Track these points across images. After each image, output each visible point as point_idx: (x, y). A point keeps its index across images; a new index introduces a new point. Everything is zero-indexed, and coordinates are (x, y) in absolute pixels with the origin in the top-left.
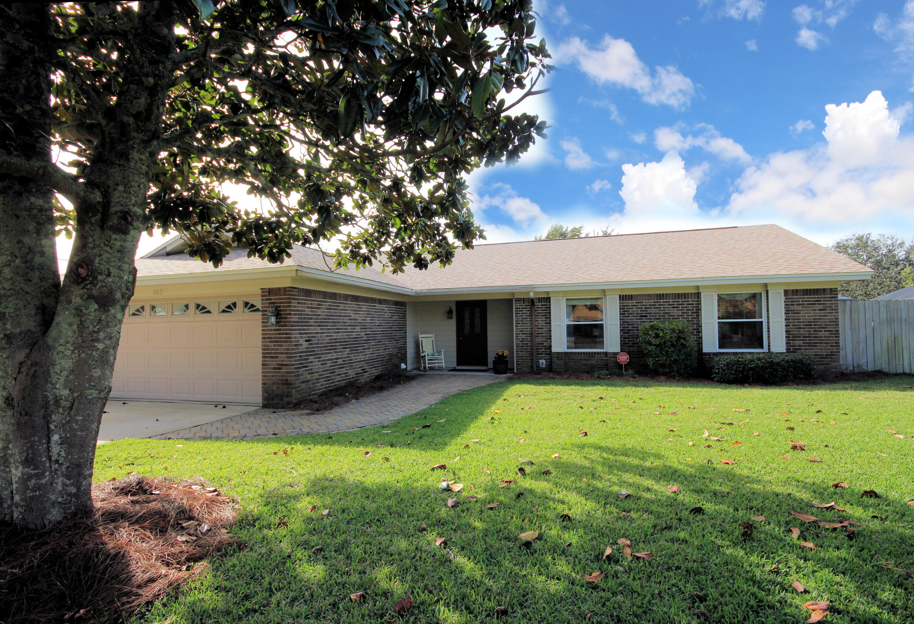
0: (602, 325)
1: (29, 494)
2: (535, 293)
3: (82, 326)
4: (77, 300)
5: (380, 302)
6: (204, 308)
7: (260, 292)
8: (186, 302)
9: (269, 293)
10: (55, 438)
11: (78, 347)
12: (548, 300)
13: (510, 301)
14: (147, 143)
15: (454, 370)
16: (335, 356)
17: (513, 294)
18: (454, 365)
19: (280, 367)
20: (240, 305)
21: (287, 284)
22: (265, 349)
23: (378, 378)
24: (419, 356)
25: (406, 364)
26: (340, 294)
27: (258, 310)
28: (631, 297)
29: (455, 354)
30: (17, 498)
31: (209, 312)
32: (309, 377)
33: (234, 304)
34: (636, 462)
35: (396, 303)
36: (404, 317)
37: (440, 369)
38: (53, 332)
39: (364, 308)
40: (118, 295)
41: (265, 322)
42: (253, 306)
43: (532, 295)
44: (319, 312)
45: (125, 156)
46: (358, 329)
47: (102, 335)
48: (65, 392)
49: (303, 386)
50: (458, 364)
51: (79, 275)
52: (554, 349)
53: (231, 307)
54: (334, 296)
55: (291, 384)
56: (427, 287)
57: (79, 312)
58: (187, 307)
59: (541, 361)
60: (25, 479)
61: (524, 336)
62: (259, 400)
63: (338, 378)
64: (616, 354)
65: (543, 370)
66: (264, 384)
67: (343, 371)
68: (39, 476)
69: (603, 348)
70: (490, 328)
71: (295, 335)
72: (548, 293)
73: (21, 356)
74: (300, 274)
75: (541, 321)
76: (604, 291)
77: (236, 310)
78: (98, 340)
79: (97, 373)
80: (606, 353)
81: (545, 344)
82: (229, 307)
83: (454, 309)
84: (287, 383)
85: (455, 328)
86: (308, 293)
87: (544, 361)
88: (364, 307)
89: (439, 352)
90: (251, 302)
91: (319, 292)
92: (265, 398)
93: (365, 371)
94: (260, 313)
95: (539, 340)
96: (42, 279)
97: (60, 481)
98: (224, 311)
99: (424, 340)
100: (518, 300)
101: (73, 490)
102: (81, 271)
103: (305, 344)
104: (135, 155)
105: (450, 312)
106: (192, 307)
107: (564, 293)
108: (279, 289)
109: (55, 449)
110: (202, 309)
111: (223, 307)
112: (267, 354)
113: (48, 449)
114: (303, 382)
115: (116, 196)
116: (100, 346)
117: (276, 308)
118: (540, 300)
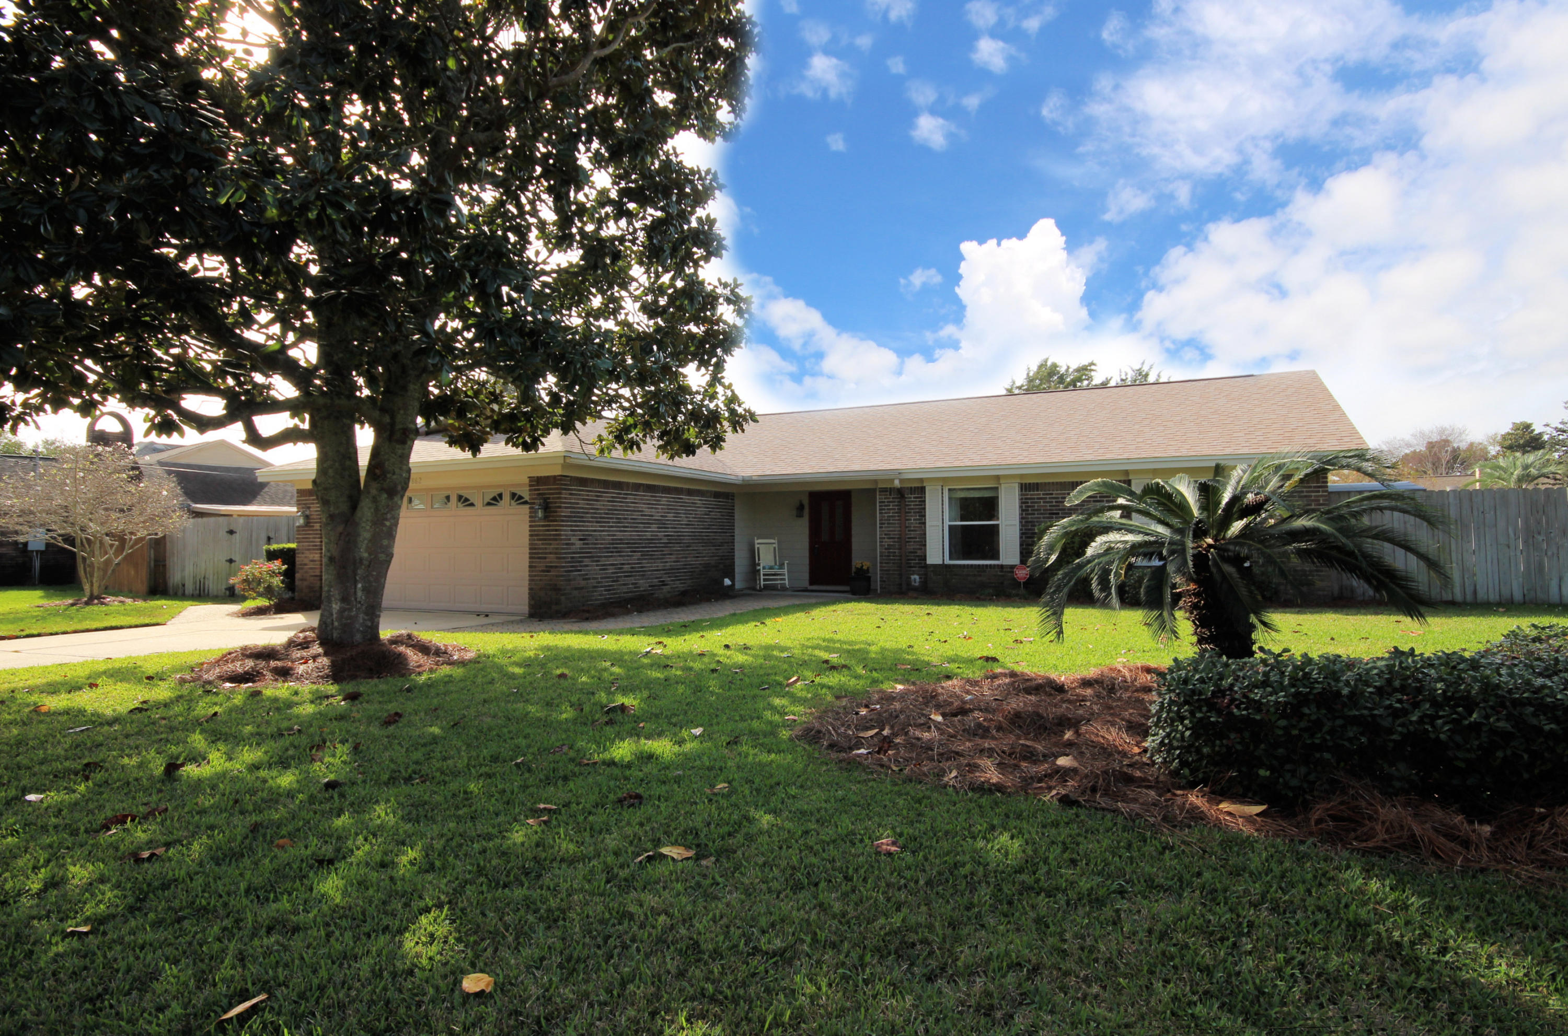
0: (998, 525)
1: (344, 621)
2: (901, 481)
3: (377, 510)
4: (374, 492)
5: (690, 492)
6: (467, 500)
7: (527, 481)
8: (447, 493)
9: (536, 482)
10: (359, 586)
11: (374, 523)
12: (922, 490)
13: (874, 490)
14: (419, 377)
15: (806, 590)
16: (619, 560)
17: (876, 481)
18: (805, 583)
19: (548, 569)
20: (507, 497)
21: (557, 471)
22: (532, 547)
23: (684, 593)
24: (753, 570)
25: (733, 580)
26: (628, 484)
27: (526, 503)
28: (1036, 487)
29: (806, 569)
30: (336, 624)
31: (472, 505)
32: (583, 583)
33: (500, 495)
34: (838, 645)
35: (717, 495)
36: (731, 515)
37: (784, 588)
38: (359, 513)
39: (664, 501)
40: (399, 488)
41: (532, 516)
42: (520, 498)
43: (897, 483)
44: (598, 505)
45: (404, 388)
46: (654, 528)
47: (389, 516)
48: (366, 555)
49: (576, 593)
50: (811, 583)
51: (375, 474)
52: (930, 561)
53: (496, 499)
54: (618, 485)
55: (560, 590)
56: (760, 473)
57: (375, 500)
58: (448, 498)
59: (913, 577)
60: (342, 611)
61: (890, 541)
62: (525, 608)
63: (624, 589)
64: (1013, 567)
65: (915, 589)
66: (530, 589)
67: (632, 580)
68: (350, 610)
69: (998, 559)
70: (855, 531)
71: (566, 531)
72: (921, 480)
73: (340, 529)
74: (568, 461)
75: (913, 521)
76: (998, 478)
77: (502, 503)
78: (387, 520)
79: (385, 542)
80: (1002, 567)
81: (919, 553)
82: (494, 499)
83: (806, 502)
84: (556, 589)
85: (806, 531)
86: (583, 482)
87: (917, 577)
88: (664, 499)
89: (781, 566)
90: (519, 493)
91: (599, 481)
92: (531, 606)
93: (664, 584)
94: (527, 506)
95: (911, 547)
96: (350, 476)
97: (361, 616)
98: (489, 504)
99: (761, 547)
100: (884, 490)
101: (369, 624)
102: (377, 471)
103: (579, 544)
104: (411, 387)
105: (801, 508)
106: (454, 499)
107: (945, 480)
108: (548, 477)
109: (359, 594)
110: (465, 501)
111: (487, 500)
112: (534, 554)
113: (355, 593)
114: (576, 589)
115: (399, 418)
116: (388, 523)
117: (545, 499)
118: (912, 490)
